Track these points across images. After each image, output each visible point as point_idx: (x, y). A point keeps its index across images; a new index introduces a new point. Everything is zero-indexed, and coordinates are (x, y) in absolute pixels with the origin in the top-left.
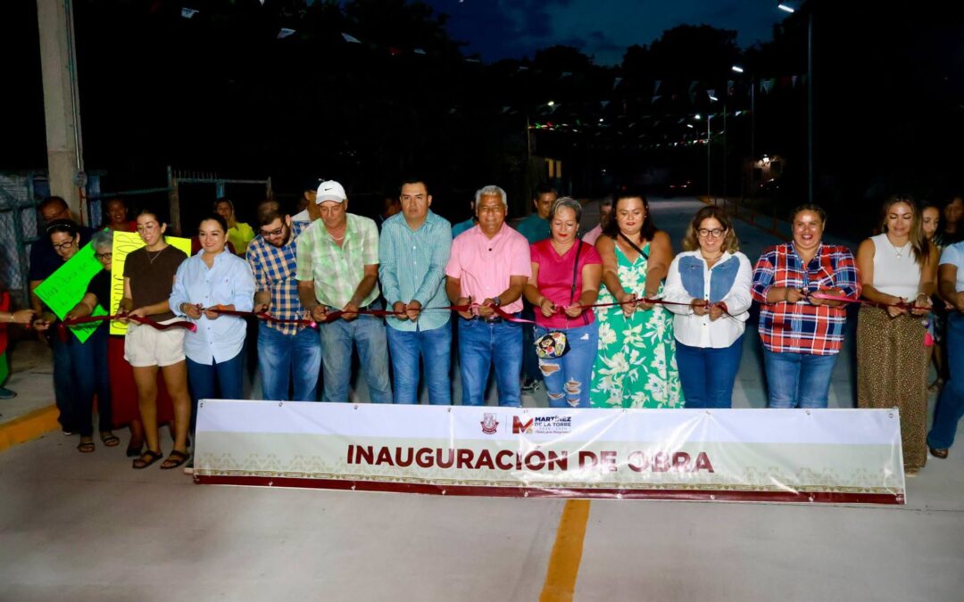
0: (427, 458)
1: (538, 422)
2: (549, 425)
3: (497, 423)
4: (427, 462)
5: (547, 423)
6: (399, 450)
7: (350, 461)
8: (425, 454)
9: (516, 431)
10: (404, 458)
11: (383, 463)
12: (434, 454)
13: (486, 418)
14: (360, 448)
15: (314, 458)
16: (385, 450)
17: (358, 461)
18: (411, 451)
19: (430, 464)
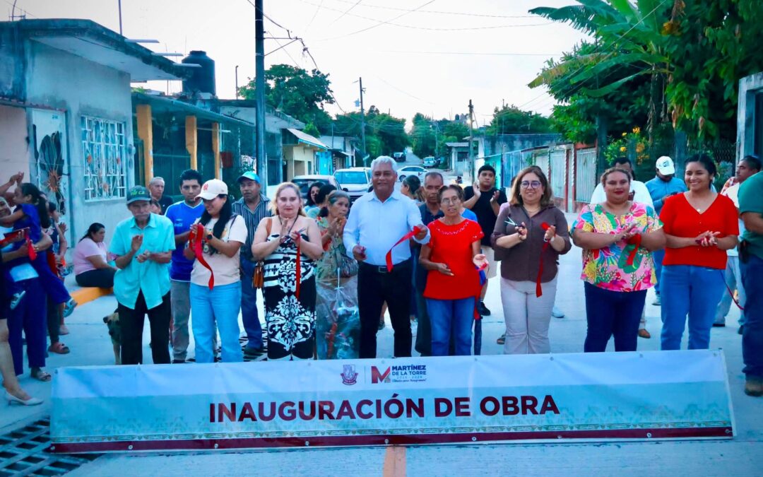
0: (289, 411)
1: (395, 371)
2: (406, 373)
3: (356, 374)
4: (290, 415)
5: (403, 372)
6: (261, 406)
7: (212, 420)
8: (289, 408)
9: (374, 381)
10: (267, 412)
11: (245, 419)
12: (296, 407)
13: (345, 370)
14: (221, 407)
15: (176, 419)
16: (247, 406)
17: (221, 420)
18: (273, 405)
19: (293, 417)
